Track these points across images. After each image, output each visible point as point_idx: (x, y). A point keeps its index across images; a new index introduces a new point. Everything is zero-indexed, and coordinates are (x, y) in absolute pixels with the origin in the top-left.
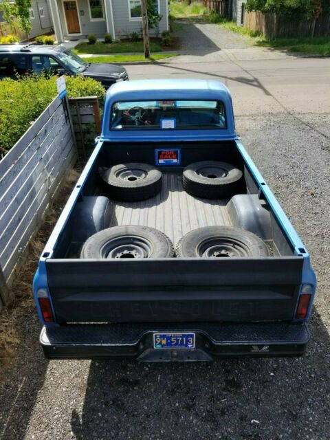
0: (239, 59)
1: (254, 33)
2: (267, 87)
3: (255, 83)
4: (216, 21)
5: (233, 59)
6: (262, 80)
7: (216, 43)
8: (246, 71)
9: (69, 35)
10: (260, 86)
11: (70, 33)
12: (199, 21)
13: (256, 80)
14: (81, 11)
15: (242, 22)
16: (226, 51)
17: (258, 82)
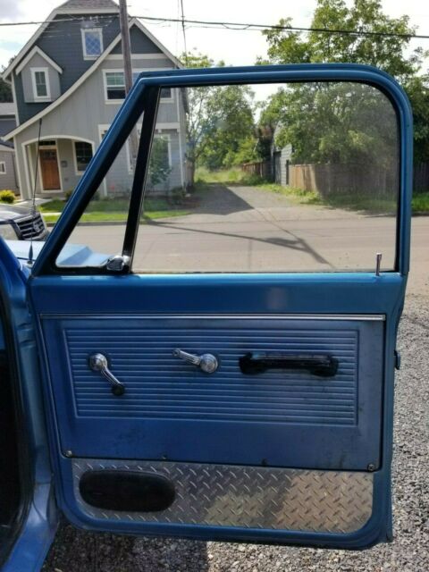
0: (278, 219)
1: (302, 191)
2: (320, 251)
3: (299, 246)
4: (255, 184)
5: (268, 218)
6: (310, 241)
7: (249, 202)
8: (287, 231)
9: (43, 191)
10: (307, 249)
11: (45, 189)
12: (233, 184)
13: (301, 241)
14: (63, 162)
15: (287, 183)
16: (261, 210)
17: (305, 244)
